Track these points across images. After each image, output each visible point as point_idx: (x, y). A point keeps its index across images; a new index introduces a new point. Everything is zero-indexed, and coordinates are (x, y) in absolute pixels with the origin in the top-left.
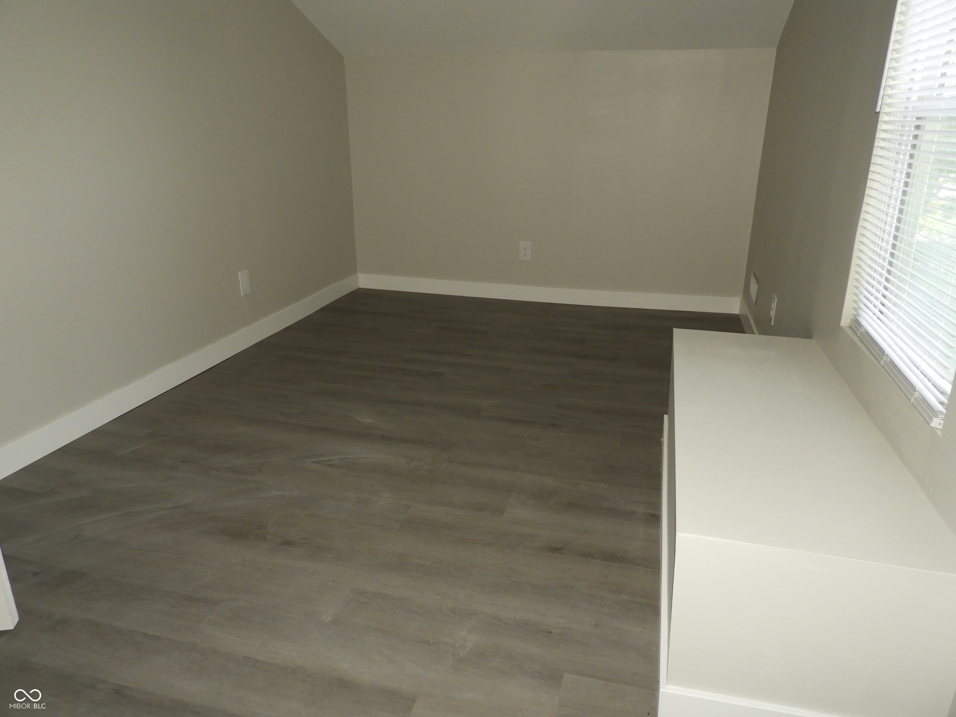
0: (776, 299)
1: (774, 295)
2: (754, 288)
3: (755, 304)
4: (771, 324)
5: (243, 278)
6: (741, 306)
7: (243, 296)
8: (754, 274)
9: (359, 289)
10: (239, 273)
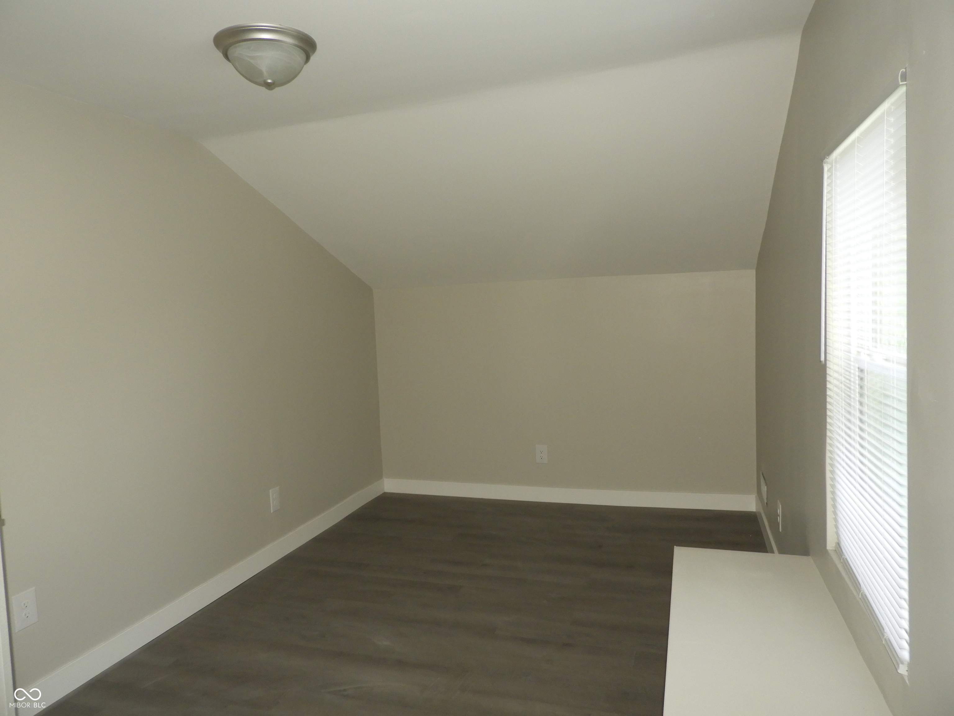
0: (780, 506)
1: (778, 501)
2: (764, 489)
3: (767, 504)
4: (780, 531)
5: (273, 494)
6: (756, 505)
7: (273, 512)
8: (763, 474)
9: (385, 493)
10: (270, 491)
